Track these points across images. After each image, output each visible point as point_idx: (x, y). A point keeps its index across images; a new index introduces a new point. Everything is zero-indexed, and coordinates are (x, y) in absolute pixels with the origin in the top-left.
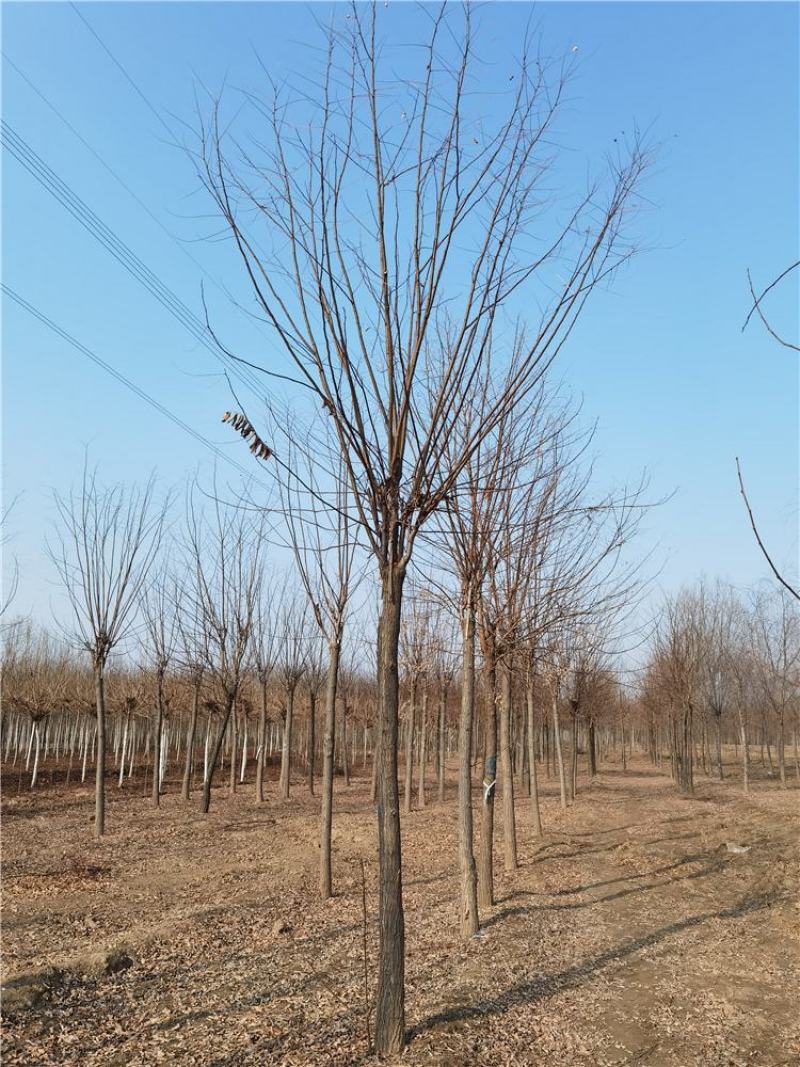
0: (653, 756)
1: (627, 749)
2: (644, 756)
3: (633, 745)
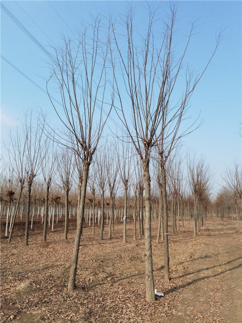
0: (218, 216)
2: (216, 216)
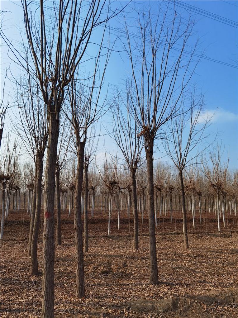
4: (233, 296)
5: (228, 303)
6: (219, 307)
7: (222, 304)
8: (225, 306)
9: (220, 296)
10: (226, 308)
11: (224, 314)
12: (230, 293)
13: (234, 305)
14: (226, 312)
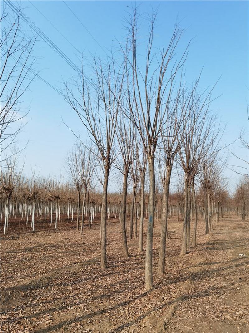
1: (231, 212)
3: (233, 212)
4: (41, 281)
5: (38, 287)
6: (33, 291)
7: (35, 288)
8: (37, 289)
9: (32, 283)
10: (38, 290)
11: (38, 295)
12: (39, 279)
13: (43, 287)
14: (39, 293)
